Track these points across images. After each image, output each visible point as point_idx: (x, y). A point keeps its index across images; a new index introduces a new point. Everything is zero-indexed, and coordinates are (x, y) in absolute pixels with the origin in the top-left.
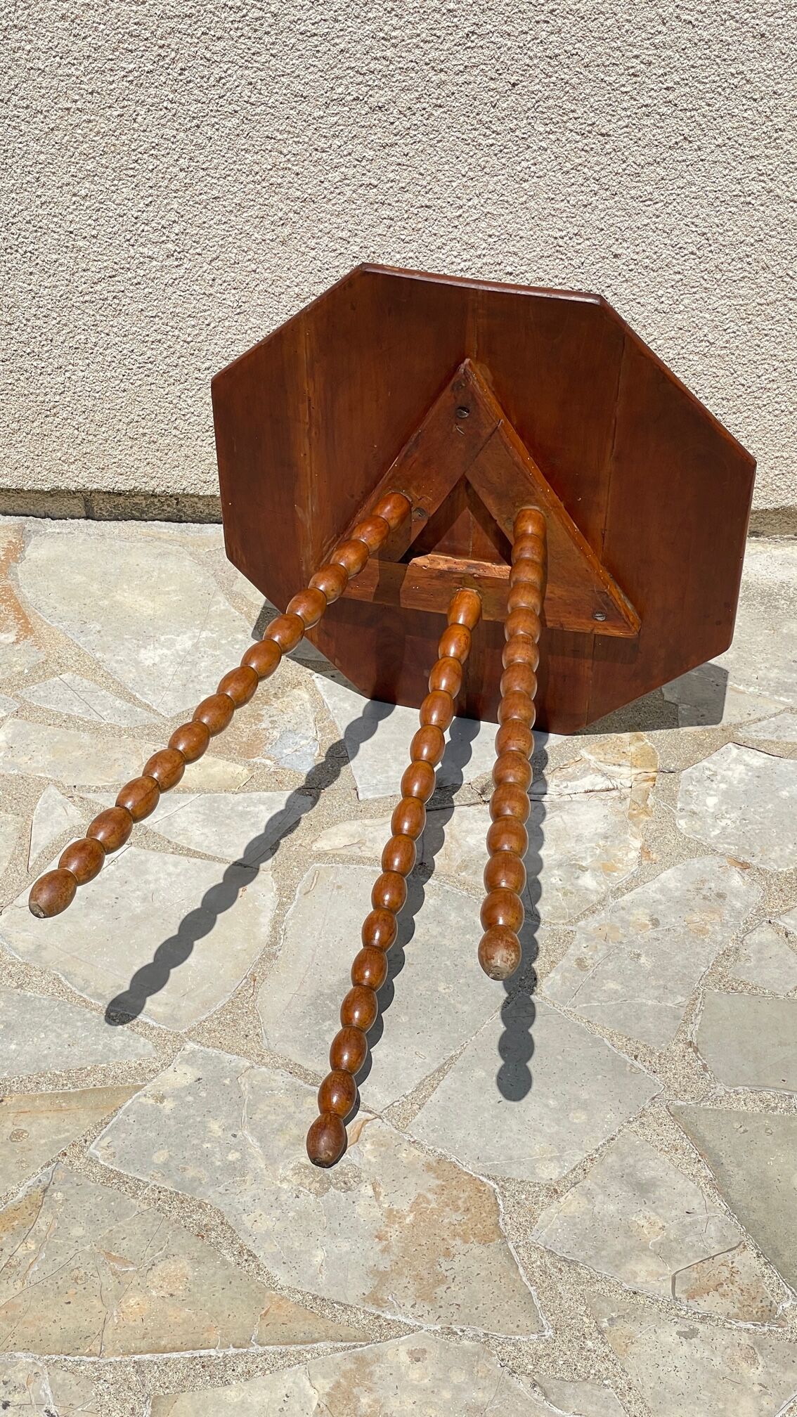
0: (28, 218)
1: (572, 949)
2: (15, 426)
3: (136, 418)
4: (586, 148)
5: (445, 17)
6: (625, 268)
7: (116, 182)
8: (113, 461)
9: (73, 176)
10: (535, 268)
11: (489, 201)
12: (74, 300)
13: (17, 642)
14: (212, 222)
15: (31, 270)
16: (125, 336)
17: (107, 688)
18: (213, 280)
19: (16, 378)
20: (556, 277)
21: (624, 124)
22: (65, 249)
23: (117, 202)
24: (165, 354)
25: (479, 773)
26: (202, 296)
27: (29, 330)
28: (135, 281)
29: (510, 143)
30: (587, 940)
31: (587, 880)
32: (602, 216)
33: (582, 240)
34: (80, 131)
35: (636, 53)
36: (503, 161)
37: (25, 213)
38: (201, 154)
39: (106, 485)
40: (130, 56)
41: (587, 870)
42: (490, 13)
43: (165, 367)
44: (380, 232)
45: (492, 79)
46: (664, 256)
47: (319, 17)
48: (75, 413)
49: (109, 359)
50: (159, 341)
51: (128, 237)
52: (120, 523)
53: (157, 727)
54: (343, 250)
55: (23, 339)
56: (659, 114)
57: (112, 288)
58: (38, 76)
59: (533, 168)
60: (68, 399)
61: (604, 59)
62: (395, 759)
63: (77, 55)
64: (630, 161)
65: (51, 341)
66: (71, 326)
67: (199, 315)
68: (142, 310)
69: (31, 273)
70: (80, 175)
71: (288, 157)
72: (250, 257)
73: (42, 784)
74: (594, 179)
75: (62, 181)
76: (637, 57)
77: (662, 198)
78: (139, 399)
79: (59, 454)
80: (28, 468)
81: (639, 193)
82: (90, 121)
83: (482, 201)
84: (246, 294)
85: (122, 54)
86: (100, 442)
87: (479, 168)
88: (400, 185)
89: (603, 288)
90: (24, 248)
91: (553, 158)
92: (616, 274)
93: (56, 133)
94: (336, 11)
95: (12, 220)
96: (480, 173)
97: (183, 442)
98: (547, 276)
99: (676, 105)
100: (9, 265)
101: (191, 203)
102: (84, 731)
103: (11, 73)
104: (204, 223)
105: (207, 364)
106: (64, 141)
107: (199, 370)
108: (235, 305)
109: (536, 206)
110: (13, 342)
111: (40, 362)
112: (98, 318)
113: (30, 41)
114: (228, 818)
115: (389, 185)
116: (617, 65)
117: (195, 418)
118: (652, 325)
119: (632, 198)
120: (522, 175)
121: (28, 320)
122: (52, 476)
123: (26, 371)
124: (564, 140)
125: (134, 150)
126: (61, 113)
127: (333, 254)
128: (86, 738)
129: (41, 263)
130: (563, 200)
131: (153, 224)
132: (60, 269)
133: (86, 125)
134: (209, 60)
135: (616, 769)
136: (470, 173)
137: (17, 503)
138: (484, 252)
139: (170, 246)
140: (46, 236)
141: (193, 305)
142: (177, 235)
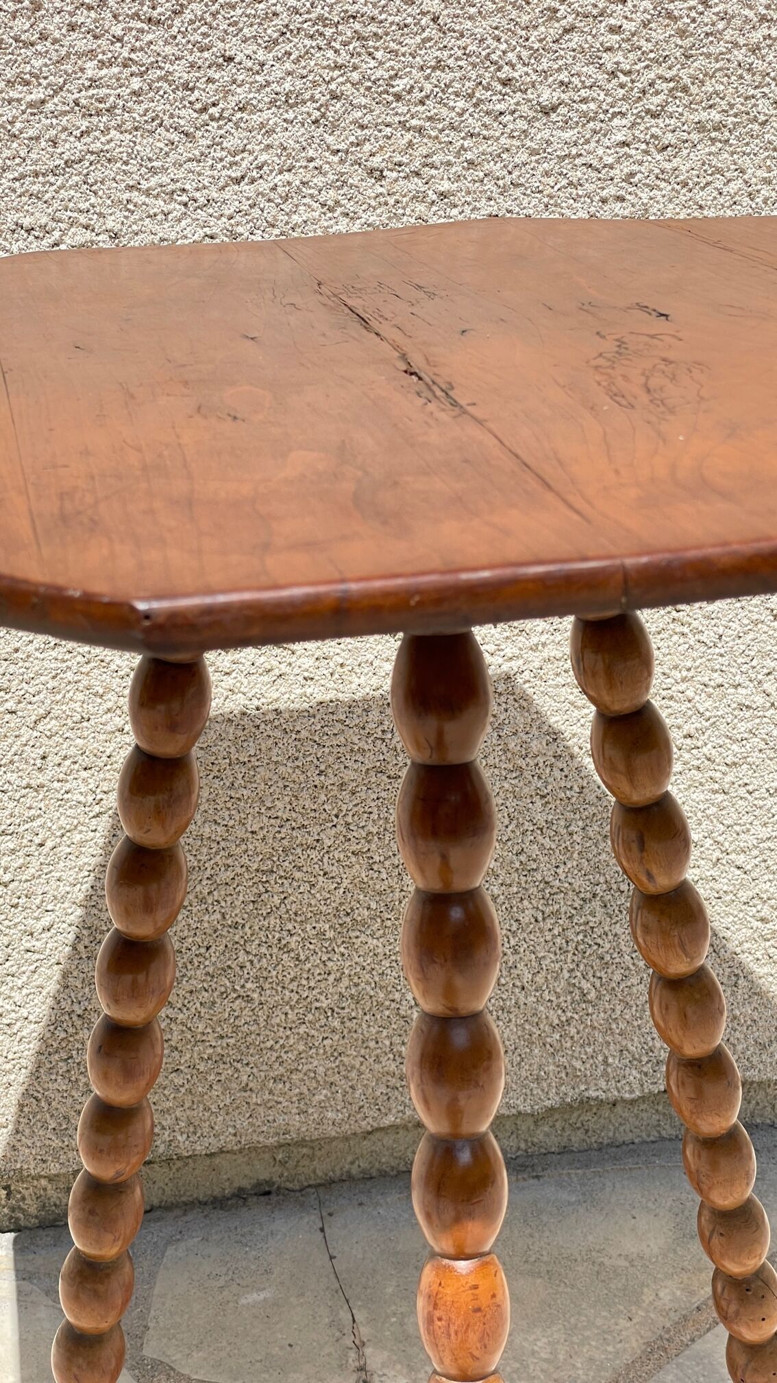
5: (434, 208)
14: (31, 648)
18: (44, 758)
20: (676, 667)
26: (24, 792)
42: (517, 192)
47: (201, 232)
54: (284, 668)
67: (22, 828)
72: (109, 705)
84: (108, 776)
89: (760, 677)
94: (231, 218)
97: (13, 1077)
104: (17, 650)
105: (46, 920)
107: (32, 934)
108: (90, 799)
117: (32, 1026)
127: (266, 678)
138: (543, 639)
141: (7, 812)
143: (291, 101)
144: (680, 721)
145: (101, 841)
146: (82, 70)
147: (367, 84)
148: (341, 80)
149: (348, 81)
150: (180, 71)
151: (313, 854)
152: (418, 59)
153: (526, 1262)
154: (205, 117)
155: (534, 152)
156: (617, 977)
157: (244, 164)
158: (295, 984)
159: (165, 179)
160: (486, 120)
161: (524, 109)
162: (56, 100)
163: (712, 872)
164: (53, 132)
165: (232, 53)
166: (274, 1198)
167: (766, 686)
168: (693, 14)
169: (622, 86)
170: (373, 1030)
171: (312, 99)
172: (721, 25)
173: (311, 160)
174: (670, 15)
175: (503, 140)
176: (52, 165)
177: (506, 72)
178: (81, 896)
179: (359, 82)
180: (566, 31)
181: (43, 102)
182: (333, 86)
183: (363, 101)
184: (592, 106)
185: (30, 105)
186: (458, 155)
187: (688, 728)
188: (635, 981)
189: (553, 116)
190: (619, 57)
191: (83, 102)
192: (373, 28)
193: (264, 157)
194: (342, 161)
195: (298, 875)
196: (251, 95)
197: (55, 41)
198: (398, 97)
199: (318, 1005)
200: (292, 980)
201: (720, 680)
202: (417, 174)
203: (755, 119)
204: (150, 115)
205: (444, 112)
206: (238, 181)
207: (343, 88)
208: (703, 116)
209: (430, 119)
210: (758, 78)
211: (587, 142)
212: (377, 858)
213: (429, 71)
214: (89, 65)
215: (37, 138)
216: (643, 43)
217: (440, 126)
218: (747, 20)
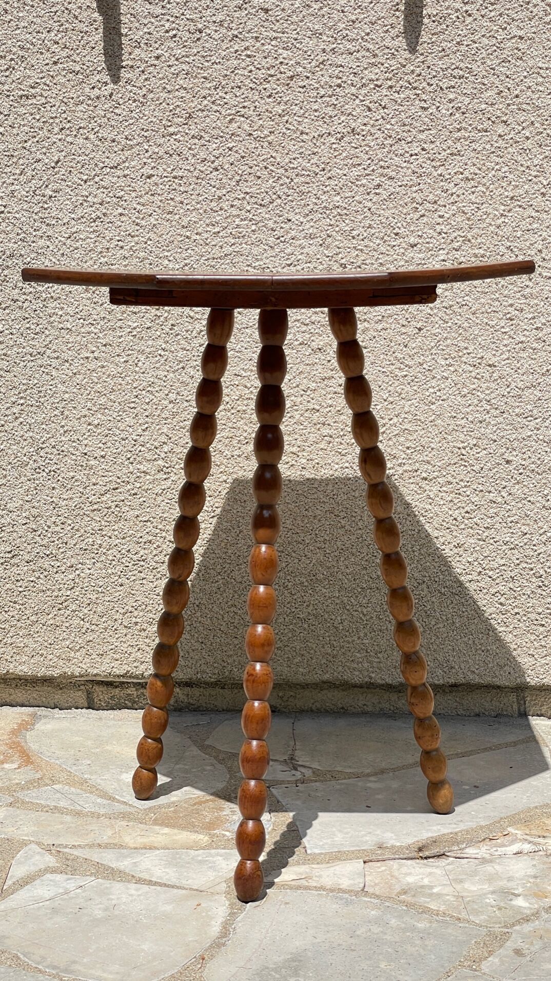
0: (54, 443)
1: (508, 944)
2: (34, 618)
3: (130, 609)
4: (478, 376)
6: (516, 472)
7: (121, 413)
8: (110, 647)
9: (89, 409)
10: (444, 474)
11: (406, 420)
12: (85, 509)
13: (19, 768)
15: (53, 485)
16: (124, 538)
17: (91, 793)
19: (37, 576)
20: (462, 480)
21: (506, 357)
22: (80, 468)
23: (121, 428)
24: (155, 552)
25: (416, 839)
27: (49, 535)
28: (133, 492)
29: (420, 375)
30: (522, 938)
31: (520, 902)
32: (494, 429)
33: (480, 450)
34: (95, 375)
35: (510, 302)
36: (415, 388)
37: (52, 440)
38: (185, 389)
39: (104, 669)
40: (134, 317)
41: (519, 896)
43: (154, 564)
44: (322, 447)
45: (403, 326)
46: (546, 461)
48: (82, 605)
49: (111, 558)
50: (150, 542)
51: (129, 456)
52: (115, 712)
53: (131, 813)
54: (294, 462)
55: (44, 542)
56: (531, 348)
57: (115, 499)
58: (67, 334)
59: (438, 393)
60: (77, 593)
61: (487, 307)
62: (340, 831)
63: (95, 317)
64: (513, 386)
65: (66, 544)
66: (82, 531)
68: (138, 516)
69: (54, 488)
70: (95, 409)
71: (251, 389)
72: (221, 470)
73: (24, 844)
74: (486, 400)
75: (81, 414)
76: (511, 305)
77: (540, 414)
78: (133, 592)
79: (67, 643)
80: (42, 655)
81: (522, 411)
82: (103, 367)
83: (401, 420)
85: (129, 315)
86: (100, 631)
87: (397, 394)
88: (337, 409)
90: (49, 468)
91: (453, 385)
92: (509, 477)
93: (78, 376)
95: (41, 446)
96: (397, 398)
98: (454, 480)
99: (544, 341)
100: (37, 482)
101: (177, 428)
102: (67, 814)
103: (47, 332)
106: (83, 382)
108: (210, 509)
109: (442, 424)
110: (36, 545)
111: (56, 562)
112: (103, 523)
113: (62, 308)
114: (188, 863)
115: (328, 410)
116: (497, 312)
118: (542, 519)
119: (517, 415)
120: (430, 398)
121: (49, 527)
122: (61, 663)
123: (45, 570)
124: (460, 370)
125: (135, 388)
126: (82, 362)
127: (286, 466)
128: (68, 818)
129: (61, 479)
130: (463, 418)
131: (148, 445)
132: (76, 484)
133: (100, 370)
134: (192, 318)
135: (541, 840)
136: (390, 399)
137: (33, 694)
138: (404, 461)
139: (161, 462)
140: (67, 458)
142: (166, 453)
143: (311, 237)
144: (463, 505)
145: (213, 528)
146: (234, 221)
147: (342, 232)
148: (332, 230)
149: (334, 230)
150: (271, 224)
151: (301, 546)
152: (362, 224)
153: (377, 739)
154: (279, 241)
155: (407, 262)
156: (433, 623)
157: (292, 259)
159: (262, 263)
160: (388, 248)
161: (404, 245)
162: (224, 232)
163: (478, 578)
164: (221, 243)
165: (291, 218)
166: (276, 713)
167: (502, 493)
168: (473, 212)
169: (443, 238)
170: (322, 632)
171: (320, 236)
172: (485, 217)
173: (318, 259)
174: (463, 212)
175: (394, 256)
176: (220, 255)
177: (397, 230)
178: (203, 551)
179: (339, 231)
180: (421, 216)
181: (219, 232)
182: (328, 232)
183: (340, 238)
184: (431, 245)
185: (214, 233)
186: (376, 260)
187: (467, 509)
188: (441, 625)
189: (415, 248)
190: (443, 227)
191: (233, 233)
192: (345, 211)
193: (300, 257)
194: (330, 260)
195: (294, 555)
196: (297, 234)
197: (225, 211)
198: (353, 238)
199: (299, 616)
200: (288, 603)
201: (481, 488)
202: (360, 267)
203: (498, 254)
204: (258, 239)
205: (372, 244)
206: (289, 265)
207: (332, 233)
208: (477, 251)
209: (366, 246)
210: (500, 238)
211: (429, 259)
212: (328, 551)
213: (366, 228)
214: (237, 220)
215: (215, 245)
216: (452, 222)
217: (370, 249)
218: (495, 215)
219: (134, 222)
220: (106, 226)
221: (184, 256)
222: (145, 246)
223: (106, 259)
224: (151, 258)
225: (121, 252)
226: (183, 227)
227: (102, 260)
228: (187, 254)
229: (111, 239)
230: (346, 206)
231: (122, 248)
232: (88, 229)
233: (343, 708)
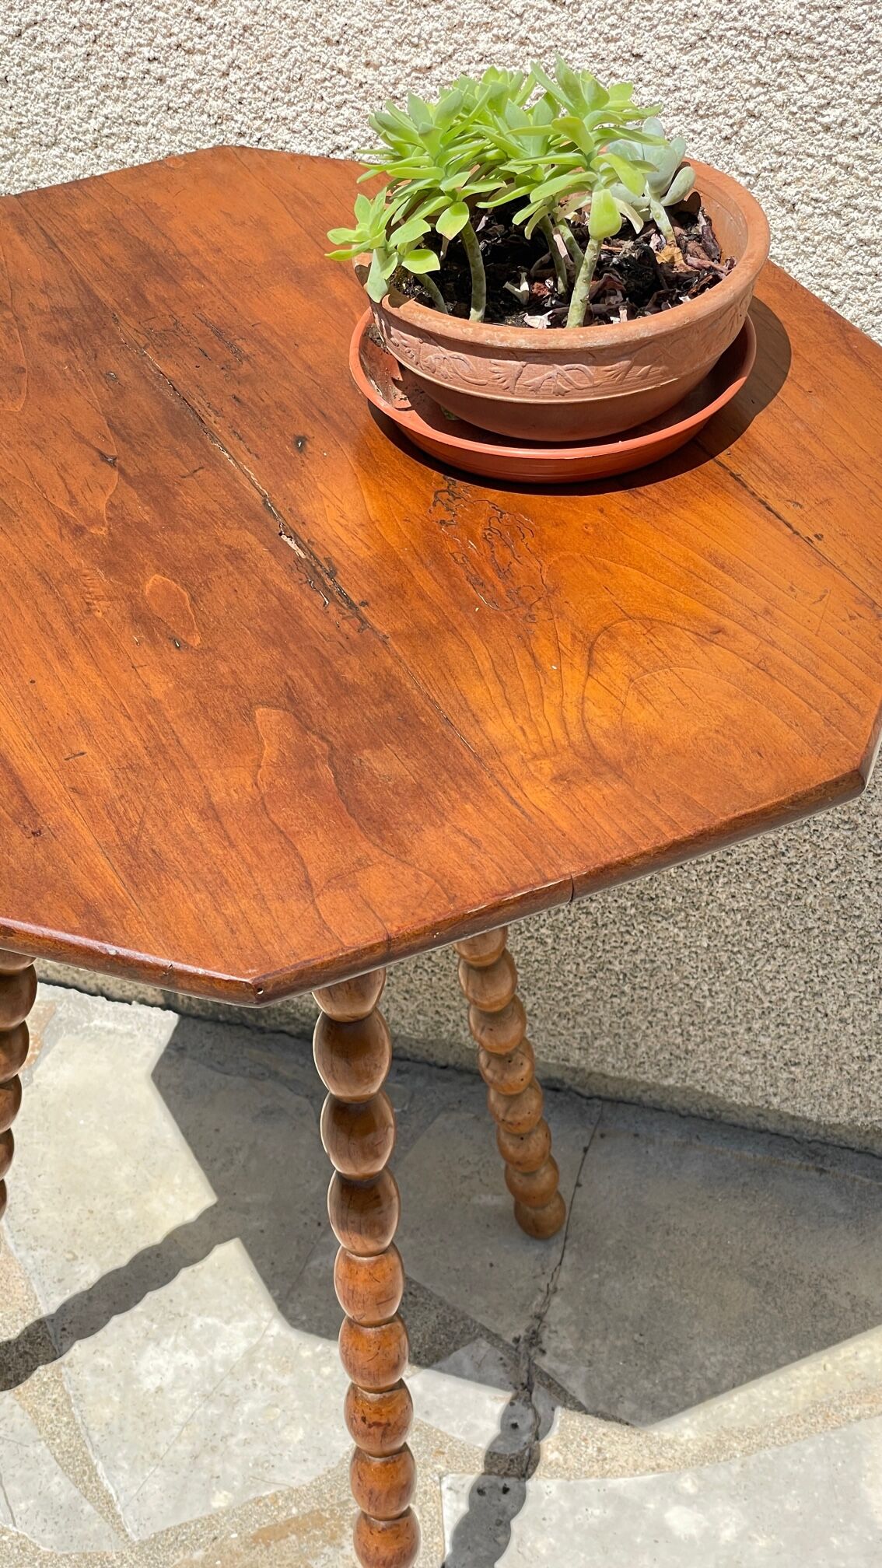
5: (851, 253)
143: (701, 111)
146: (475, 41)
147: (792, 108)
148: (762, 98)
149: (769, 100)
152: (857, 90)
153: (754, 1263)
158: (590, 942)
162: (444, 67)
165: (640, 51)
166: (561, 1097)
170: (664, 1004)
171: (725, 113)
179: (784, 105)
181: (429, 68)
182: (750, 105)
183: (785, 125)
185: (415, 69)
192: (807, 49)
196: (656, 99)
197: (448, 8)
198: (827, 129)
199: (610, 967)
202: (838, 214)
207: (763, 108)
213: (867, 107)
214: (483, 37)
217: (872, 168)
219: (190, 10)
220: (113, 16)
221: (331, 123)
222: (222, 83)
223: (119, 108)
224: (239, 117)
225: (159, 90)
226: (328, 41)
227: (112, 109)
228: (338, 120)
229: (129, 55)
230: (814, 32)
231: (161, 80)
232: (65, 18)
233: (710, 1111)
